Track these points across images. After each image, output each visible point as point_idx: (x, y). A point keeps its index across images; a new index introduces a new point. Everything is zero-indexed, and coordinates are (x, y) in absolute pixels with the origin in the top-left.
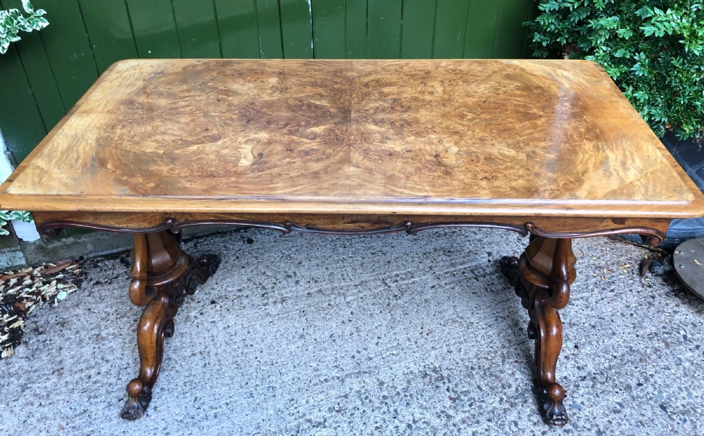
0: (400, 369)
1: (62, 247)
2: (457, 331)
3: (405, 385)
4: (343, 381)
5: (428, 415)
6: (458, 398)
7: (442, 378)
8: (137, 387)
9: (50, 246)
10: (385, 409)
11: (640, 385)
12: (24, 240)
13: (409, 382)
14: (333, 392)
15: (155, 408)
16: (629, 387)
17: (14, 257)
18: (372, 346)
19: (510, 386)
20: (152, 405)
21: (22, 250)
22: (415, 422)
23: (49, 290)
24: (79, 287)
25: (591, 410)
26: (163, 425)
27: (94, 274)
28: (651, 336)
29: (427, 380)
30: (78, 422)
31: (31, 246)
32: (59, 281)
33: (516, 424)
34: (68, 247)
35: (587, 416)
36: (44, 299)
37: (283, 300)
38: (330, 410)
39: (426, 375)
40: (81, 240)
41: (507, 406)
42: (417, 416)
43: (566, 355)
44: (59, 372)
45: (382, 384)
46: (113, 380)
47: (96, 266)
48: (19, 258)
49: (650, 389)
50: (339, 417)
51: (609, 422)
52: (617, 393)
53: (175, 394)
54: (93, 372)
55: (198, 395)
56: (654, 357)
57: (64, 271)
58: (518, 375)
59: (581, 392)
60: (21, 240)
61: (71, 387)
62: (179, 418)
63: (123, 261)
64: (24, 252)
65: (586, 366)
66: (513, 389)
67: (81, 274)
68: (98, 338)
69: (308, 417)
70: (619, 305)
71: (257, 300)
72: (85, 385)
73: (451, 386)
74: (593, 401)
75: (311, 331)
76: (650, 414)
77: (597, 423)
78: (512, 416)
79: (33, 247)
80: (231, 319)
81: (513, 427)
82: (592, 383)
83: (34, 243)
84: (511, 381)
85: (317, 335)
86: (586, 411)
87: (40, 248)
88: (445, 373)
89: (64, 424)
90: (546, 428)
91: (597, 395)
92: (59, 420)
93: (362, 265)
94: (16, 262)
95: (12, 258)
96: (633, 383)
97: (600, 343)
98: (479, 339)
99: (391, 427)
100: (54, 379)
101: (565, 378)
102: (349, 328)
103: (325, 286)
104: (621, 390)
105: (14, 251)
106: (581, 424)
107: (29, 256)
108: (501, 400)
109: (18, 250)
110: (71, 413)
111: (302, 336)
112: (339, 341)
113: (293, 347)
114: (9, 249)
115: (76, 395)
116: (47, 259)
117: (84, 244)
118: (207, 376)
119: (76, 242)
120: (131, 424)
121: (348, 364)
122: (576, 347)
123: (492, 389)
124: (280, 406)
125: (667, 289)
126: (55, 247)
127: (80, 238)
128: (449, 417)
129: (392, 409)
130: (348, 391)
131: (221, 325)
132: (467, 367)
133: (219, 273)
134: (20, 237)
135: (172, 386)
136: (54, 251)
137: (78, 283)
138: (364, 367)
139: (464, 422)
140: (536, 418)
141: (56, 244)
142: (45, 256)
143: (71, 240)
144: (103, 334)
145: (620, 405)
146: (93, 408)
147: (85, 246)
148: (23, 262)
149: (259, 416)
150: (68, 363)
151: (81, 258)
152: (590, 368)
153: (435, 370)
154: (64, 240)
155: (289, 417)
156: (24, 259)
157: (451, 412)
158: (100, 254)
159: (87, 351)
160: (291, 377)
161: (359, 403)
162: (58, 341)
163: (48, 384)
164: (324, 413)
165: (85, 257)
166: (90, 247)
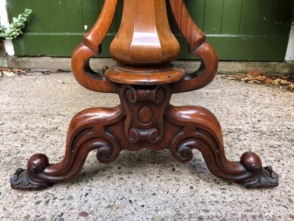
1: (22, 62)
9: (18, 60)
12: (9, 54)
17: (4, 62)
21: (7, 59)
24: (18, 75)
25: (250, 142)
27: (28, 74)
31: (10, 58)
34: (24, 62)
35: (245, 144)
40: (30, 60)
43: (247, 122)
48: (6, 63)
51: (263, 150)
52: (280, 140)
57: (19, 71)
59: (248, 135)
60: (7, 54)
64: (7, 61)
65: (261, 128)
74: (255, 140)
77: (251, 148)
79: (11, 59)
82: (260, 134)
83: (12, 56)
87: (14, 60)
91: (260, 139)
94: (4, 65)
95: (3, 63)
97: (280, 122)
101: (240, 129)
104: (284, 140)
105: (4, 59)
106: (236, 146)
107: (9, 63)
109: (6, 59)
114: (2, 57)
116: (15, 67)
117: (30, 62)
119: (27, 60)
122: (259, 121)
126: (20, 61)
127: (30, 59)
134: (7, 52)
141: (20, 59)
142: (15, 65)
143: (25, 59)
145: (279, 146)
147: (31, 64)
148: (6, 65)
151: (29, 70)
152: (264, 129)
154: (23, 58)
156: (7, 64)
158: (37, 70)
165: (31, 70)
166: (33, 64)
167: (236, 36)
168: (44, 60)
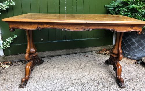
0: (85, 79)
1: (8, 58)
2: (97, 73)
3: (87, 82)
4: (72, 81)
5: (93, 87)
6: (99, 84)
7: (95, 80)
8: (24, 80)
9: (6, 57)
10: (83, 86)
11: (140, 81)
13: (88, 81)
14: (70, 83)
15: (28, 86)
16: (138, 82)
18: (78, 75)
19: (111, 82)
20: (27, 85)
22: (90, 88)
23: (4, 66)
24: (11, 66)
26: (29, 89)
27: (15, 64)
28: (140, 73)
29: (92, 81)
30: (8, 89)
32: (6, 65)
33: (113, 88)
34: (9, 58)
36: (3, 68)
37: (58, 68)
38: (70, 86)
39: (91, 80)
41: (111, 85)
42: (90, 87)
43: (122, 76)
44: (5, 80)
45: (81, 81)
46: (18, 81)
47: (15, 63)
49: (142, 82)
50: (72, 87)
51: (135, 87)
52: (135, 82)
53: (33, 83)
54: (13, 80)
55: (38, 83)
56: (142, 77)
57: (8, 63)
58: (112, 80)
59: (127, 82)
61: (7, 82)
62: (33, 88)
63: (21, 62)
65: (127, 78)
66: (112, 82)
67: (12, 64)
68: (15, 74)
69: (64, 87)
70: (132, 69)
71: (52, 68)
72: (11, 82)
73: (97, 82)
75: (64, 73)
76: (143, 86)
77: (132, 88)
78: (112, 86)
80: (46, 71)
81: (113, 89)
82: (129, 81)
83: (2, 56)
84: (111, 81)
85: (66, 73)
86: (129, 86)
87: (3, 58)
88: (96, 80)
89: (5, 89)
90: (120, 89)
91: (131, 83)
92: (4, 88)
93: (75, 62)
96: (138, 81)
98: (103, 74)
99: (84, 89)
100: (3, 81)
102: (73, 72)
103: (67, 66)
106: (128, 88)
108: (109, 84)
110: (7, 87)
111: (62, 74)
112: (71, 74)
113: (60, 75)
115: (8, 84)
117: (13, 58)
118: (40, 80)
120: (21, 89)
121: (73, 78)
122: (124, 75)
123: (107, 82)
124: (58, 85)
125: (142, 66)
127: (13, 56)
128: (98, 87)
129: (84, 86)
130: (74, 83)
131: (44, 72)
132: (101, 79)
133: (43, 64)
135: (32, 82)
136: (6, 59)
137: (11, 65)
138: (77, 79)
139: (101, 88)
140: (118, 87)
142: (4, 60)
143: (11, 56)
144: (16, 73)
145: (136, 84)
146: (12, 86)
149: (53, 87)
150: (7, 78)
151: (12, 61)
153: (93, 79)
154: (9, 56)
155: (60, 87)
157: (98, 86)
158: (16, 60)
159: (12, 76)
160: (60, 80)
161: (76, 85)
162: (5, 75)
163: (2, 82)
164: (68, 87)
165: (13, 61)
166: (14, 58)
167: (98, 38)
168: (21, 55)
